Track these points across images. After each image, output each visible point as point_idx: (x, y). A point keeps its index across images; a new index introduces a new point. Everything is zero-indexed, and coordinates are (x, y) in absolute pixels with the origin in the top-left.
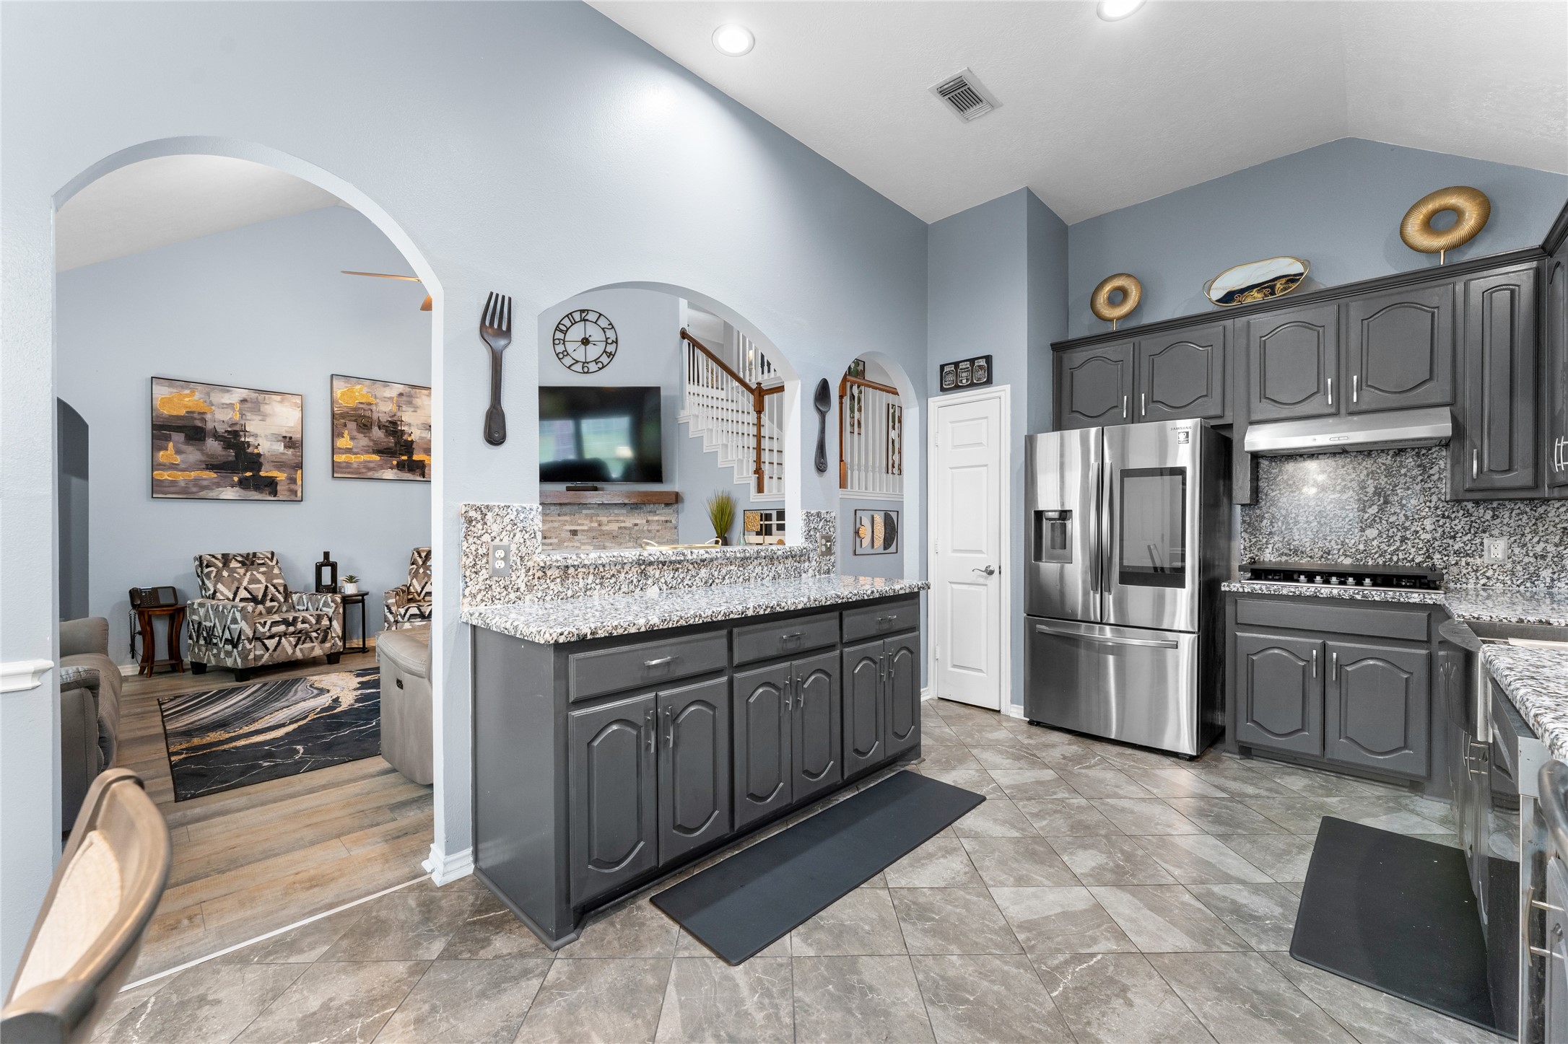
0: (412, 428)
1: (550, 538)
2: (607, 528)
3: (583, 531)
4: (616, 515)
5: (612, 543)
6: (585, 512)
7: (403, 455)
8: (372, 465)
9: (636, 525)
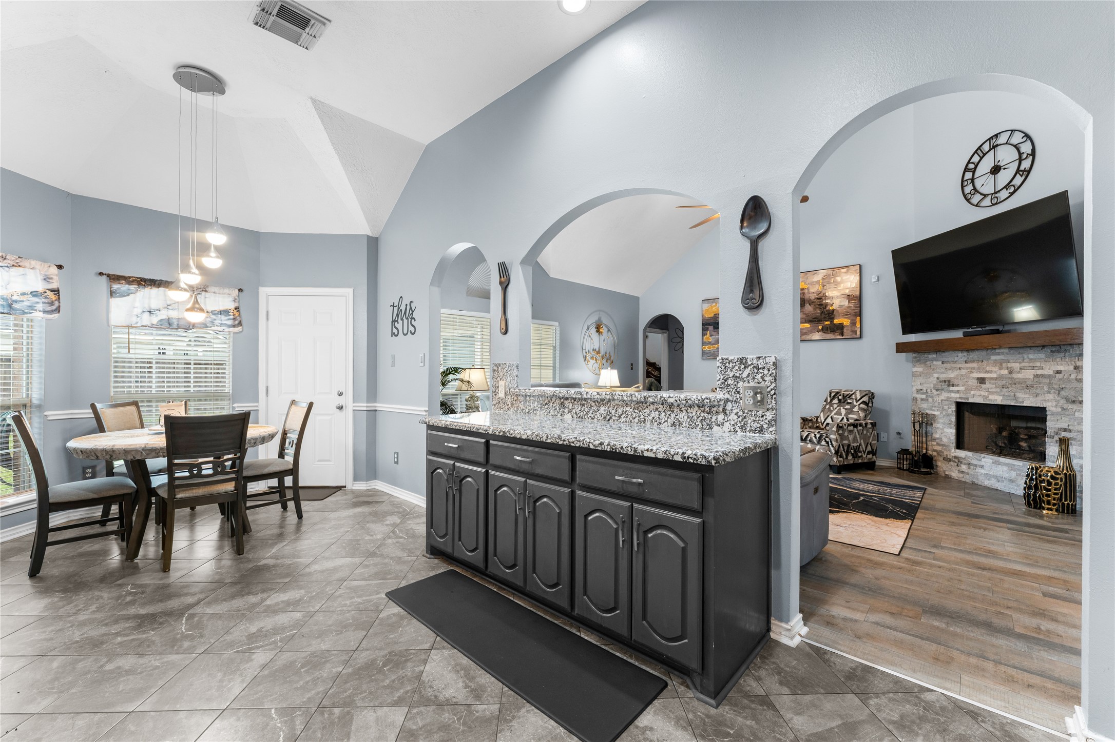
0: (833, 300)
1: (958, 385)
2: (1020, 376)
3: (992, 379)
4: (1031, 360)
5: (1025, 393)
6: (993, 358)
7: (826, 321)
8: (805, 331)
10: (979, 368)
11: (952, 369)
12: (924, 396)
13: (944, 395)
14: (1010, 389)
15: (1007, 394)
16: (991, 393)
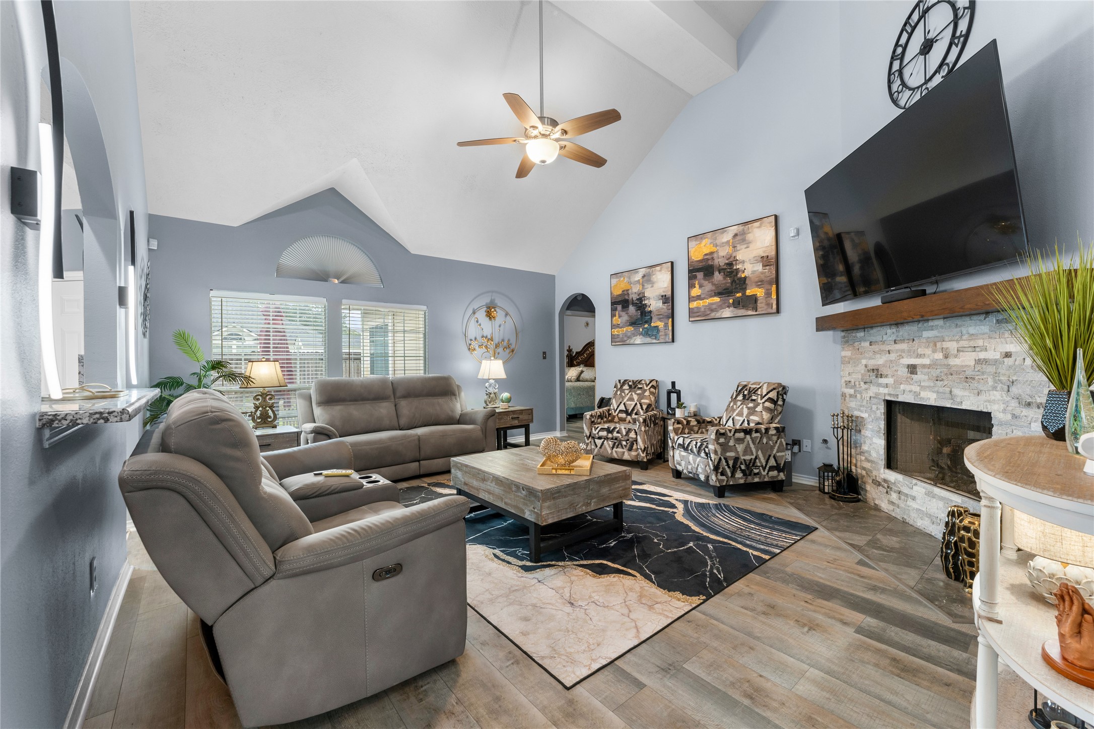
0: (745, 264)
1: (886, 376)
2: (957, 362)
3: (924, 366)
4: (972, 336)
5: (964, 389)
6: (926, 334)
7: (738, 292)
8: (714, 307)
10: (909, 351)
11: (881, 352)
12: (852, 391)
13: (873, 390)
14: (946, 383)
15: (941, 390)
16: (923, 388)
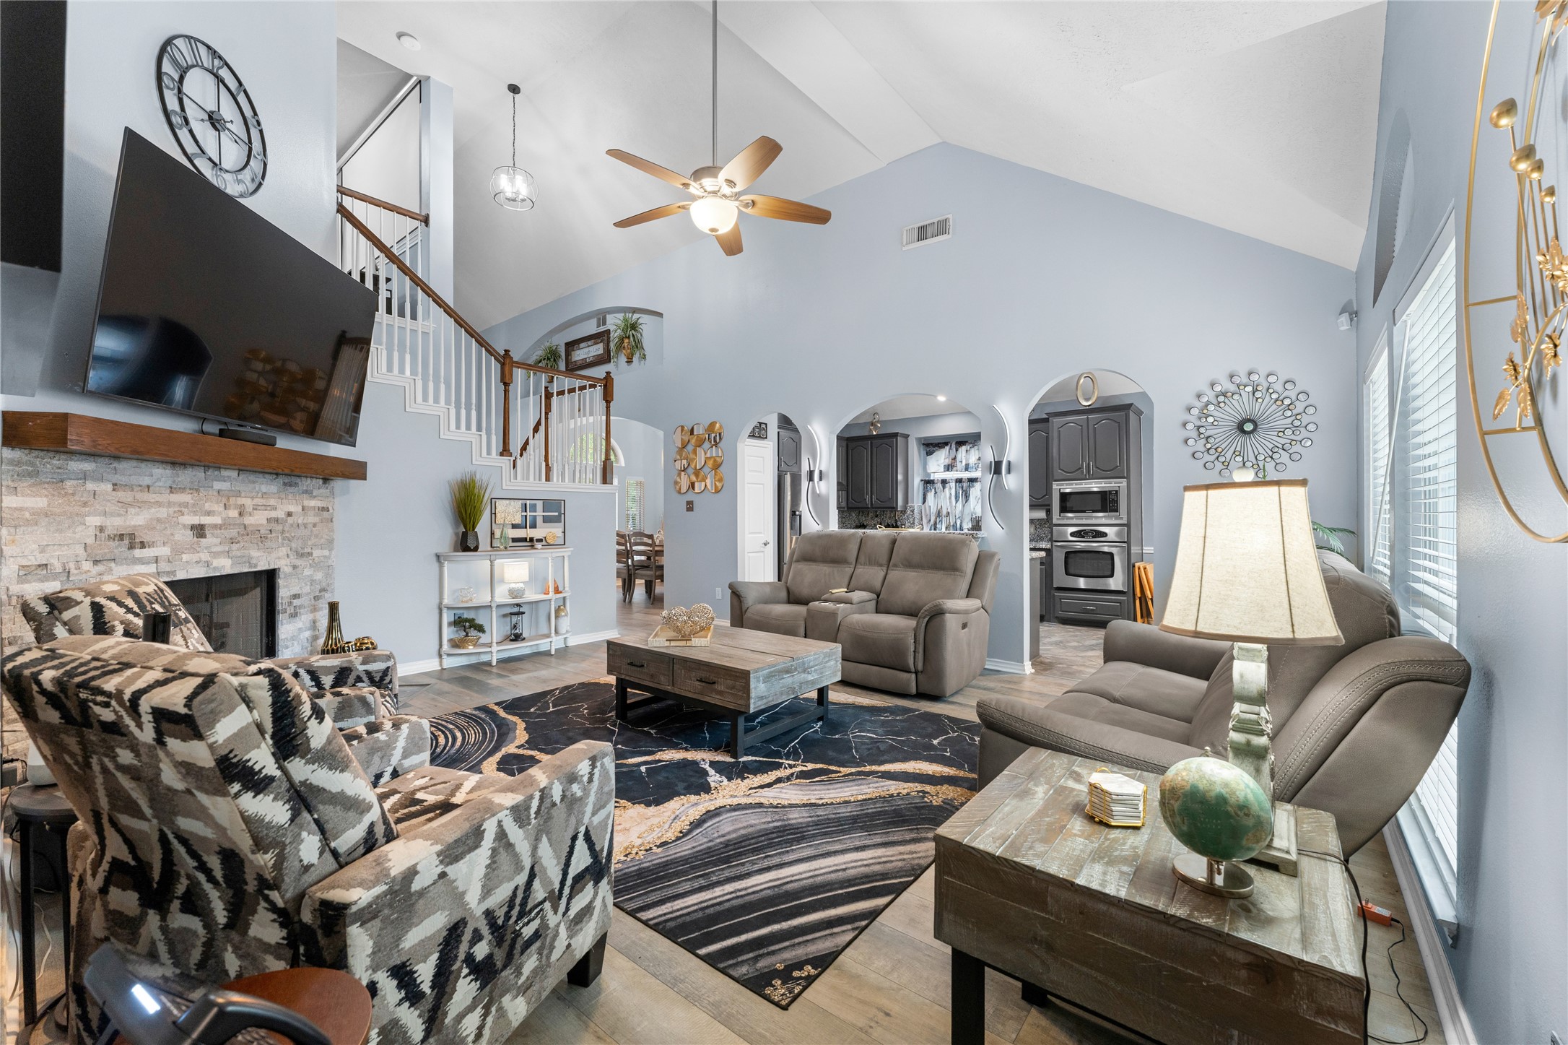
1: (152, 545)
2: (252, 521)
3: (215, 526)
5: (259, 549)
6: (216, 485)
9: (290, 514)
10: (193, 505)
11: (141, 505)
14: (242, 544)
15: (239, 553)
16: (216, 555)
